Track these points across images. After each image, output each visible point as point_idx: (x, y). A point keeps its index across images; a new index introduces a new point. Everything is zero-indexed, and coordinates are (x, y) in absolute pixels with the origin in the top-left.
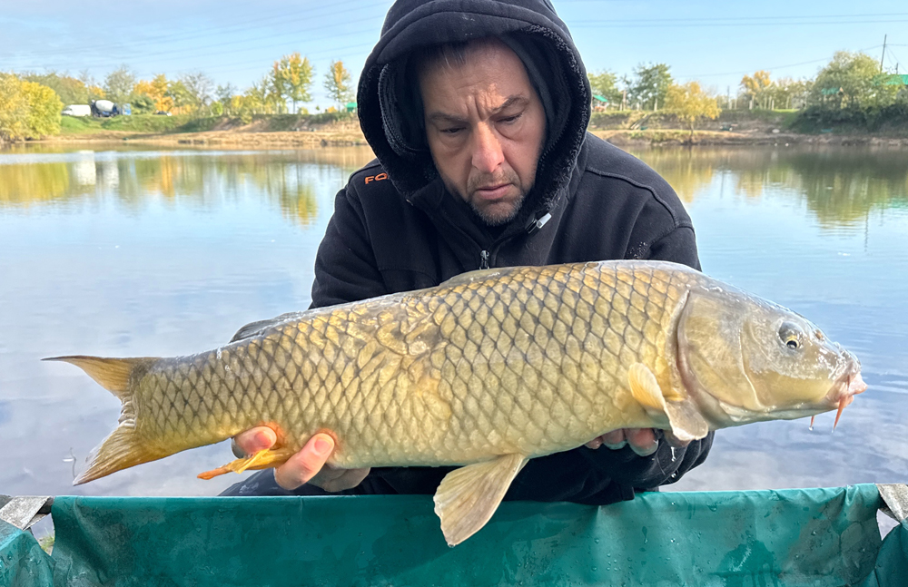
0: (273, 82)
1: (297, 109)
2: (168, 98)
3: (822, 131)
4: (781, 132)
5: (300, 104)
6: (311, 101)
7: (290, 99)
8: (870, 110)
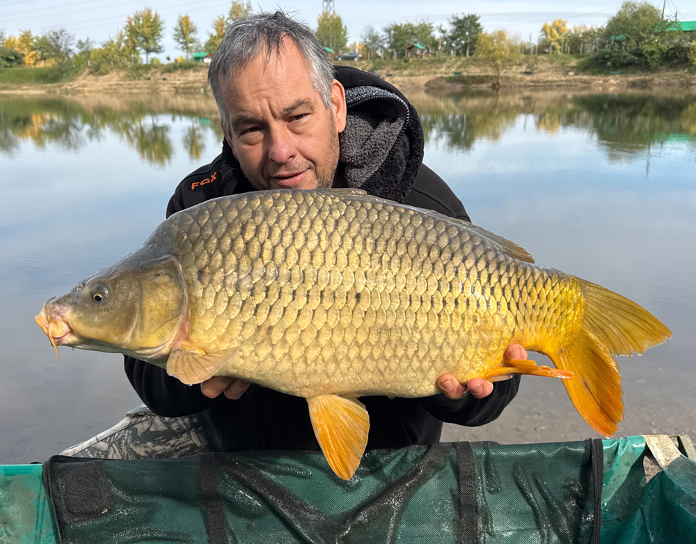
0: (128, 36)
1: (149, 60)
2: (34, 52)
3: (611, 72)
4: (576, 74)
5: (153, 55)
6: (163, 51)
7: (143, 51)
8: (652, 53)
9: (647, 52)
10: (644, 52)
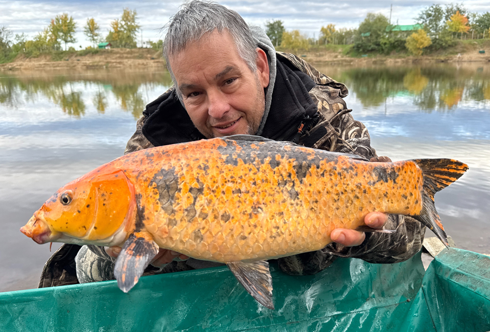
0: (51, 32)
3: (362, 55)
4: (342, 57)
5: (70, 45)
7: (63, 42)
8: (385, 44)
9: (382, 43)
10: (381, 43)
